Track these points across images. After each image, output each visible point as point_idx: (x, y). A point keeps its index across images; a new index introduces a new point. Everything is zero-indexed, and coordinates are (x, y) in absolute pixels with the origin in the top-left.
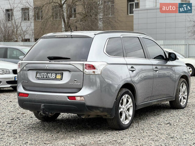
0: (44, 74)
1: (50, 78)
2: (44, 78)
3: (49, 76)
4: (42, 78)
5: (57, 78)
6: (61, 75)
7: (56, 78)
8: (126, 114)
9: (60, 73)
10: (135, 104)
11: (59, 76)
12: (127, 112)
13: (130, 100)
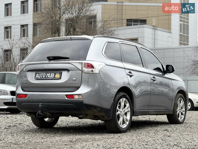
0: (43, 74)
1: (49, 78)
2: (43, 77)
3: (48, 75)
4: (41, 78)
5: (56, 77)
6: (60, 75)
7: (54, 77)
8: (123, 118)
9: (58, 73)
10: (133, 110)
11: (57, 76)
12: (125, 116)
13: (128, 105)
